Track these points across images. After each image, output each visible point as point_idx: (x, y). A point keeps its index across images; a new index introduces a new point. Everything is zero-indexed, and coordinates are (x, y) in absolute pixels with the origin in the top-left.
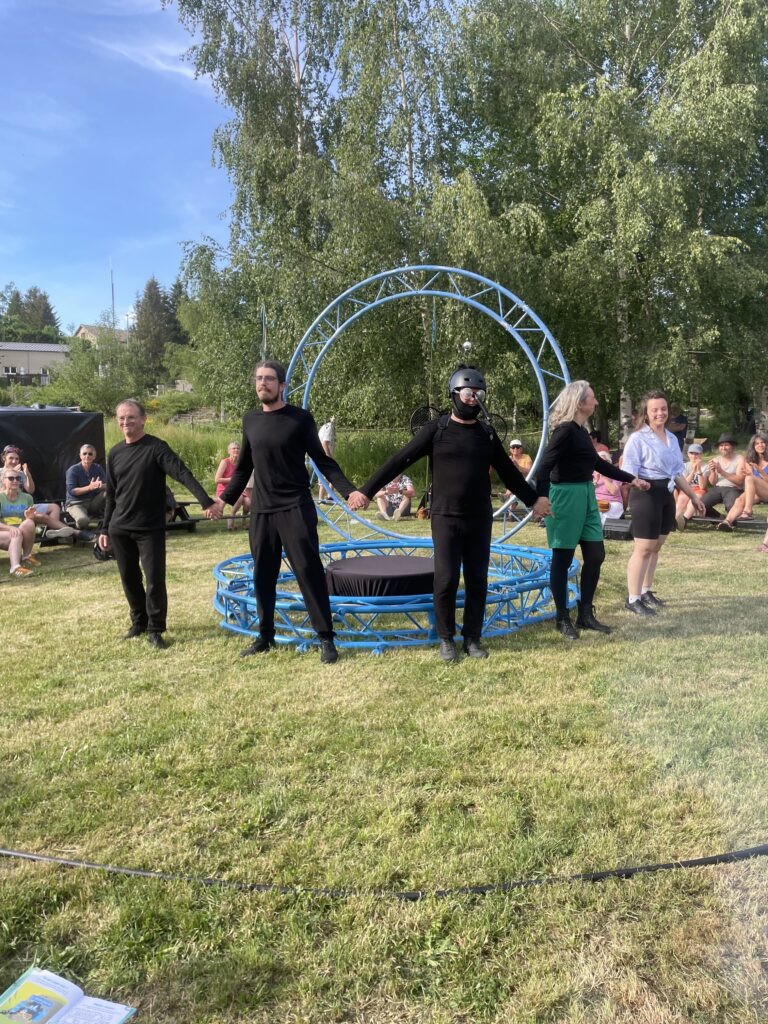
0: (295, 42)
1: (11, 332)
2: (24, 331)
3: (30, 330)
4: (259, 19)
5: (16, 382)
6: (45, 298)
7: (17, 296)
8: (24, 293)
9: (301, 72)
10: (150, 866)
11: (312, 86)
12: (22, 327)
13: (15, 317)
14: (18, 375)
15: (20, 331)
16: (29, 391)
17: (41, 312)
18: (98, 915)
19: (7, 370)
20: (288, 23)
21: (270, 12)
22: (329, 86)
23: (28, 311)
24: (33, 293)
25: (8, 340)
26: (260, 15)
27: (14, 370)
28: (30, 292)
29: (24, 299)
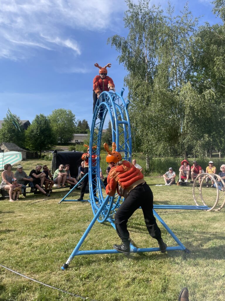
0: (146, 52)
1: (78, 131)
2: (81, 131)
3: (83, 130)
4: (137, 47)
5: (77, 144)
6: (87, 122)
7: (80, 122)
8: (82, 121)
9: (148, 59)
10: (52, 284)
11: (151, 62)
12: (80, 130)
13: (79, 127)
14: (78, 142)
15: (80, 131)
16: (80, 146)
17: (86, 126)
18: (33, 295)
19: (76, 141)
20: (144, 47)
21: (140, 44)
22: (155, 62)
23: (83, 126)
24: (84, 121)
25: (77, 133)
26: (137, 45)
27: (78, 141)
28: (83, 121)
29: (82, 123)
